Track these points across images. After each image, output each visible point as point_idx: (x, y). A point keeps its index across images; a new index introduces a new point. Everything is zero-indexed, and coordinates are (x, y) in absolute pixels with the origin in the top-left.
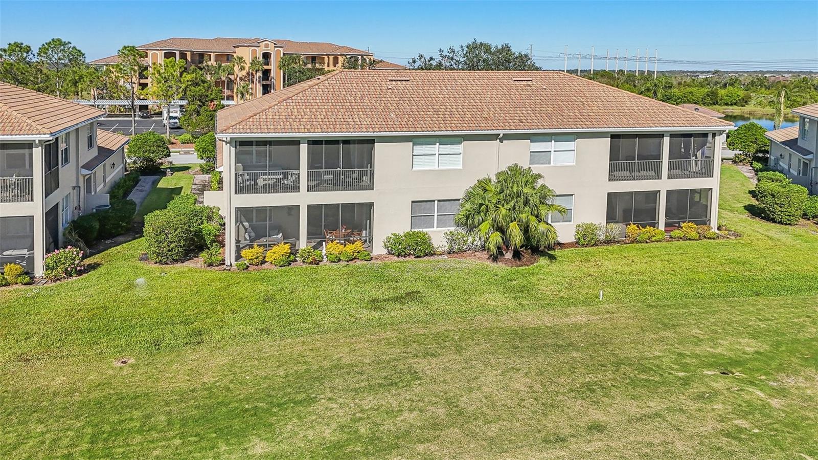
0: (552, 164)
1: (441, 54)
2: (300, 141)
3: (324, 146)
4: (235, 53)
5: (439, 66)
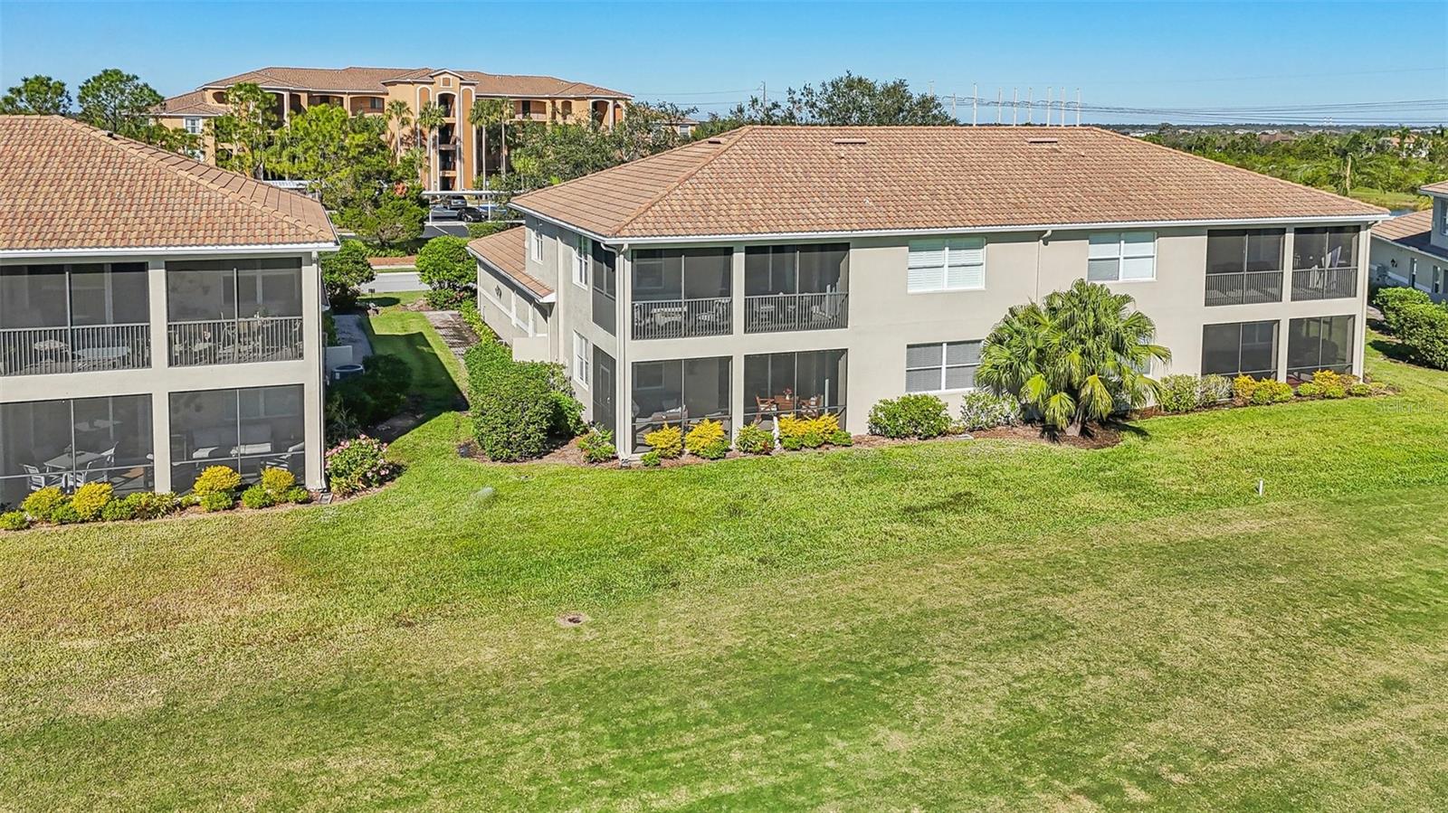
0: (1121, 280)
1: (792, 98)
3: (771, 255)
4: (387, 94)
5: (790, 119)
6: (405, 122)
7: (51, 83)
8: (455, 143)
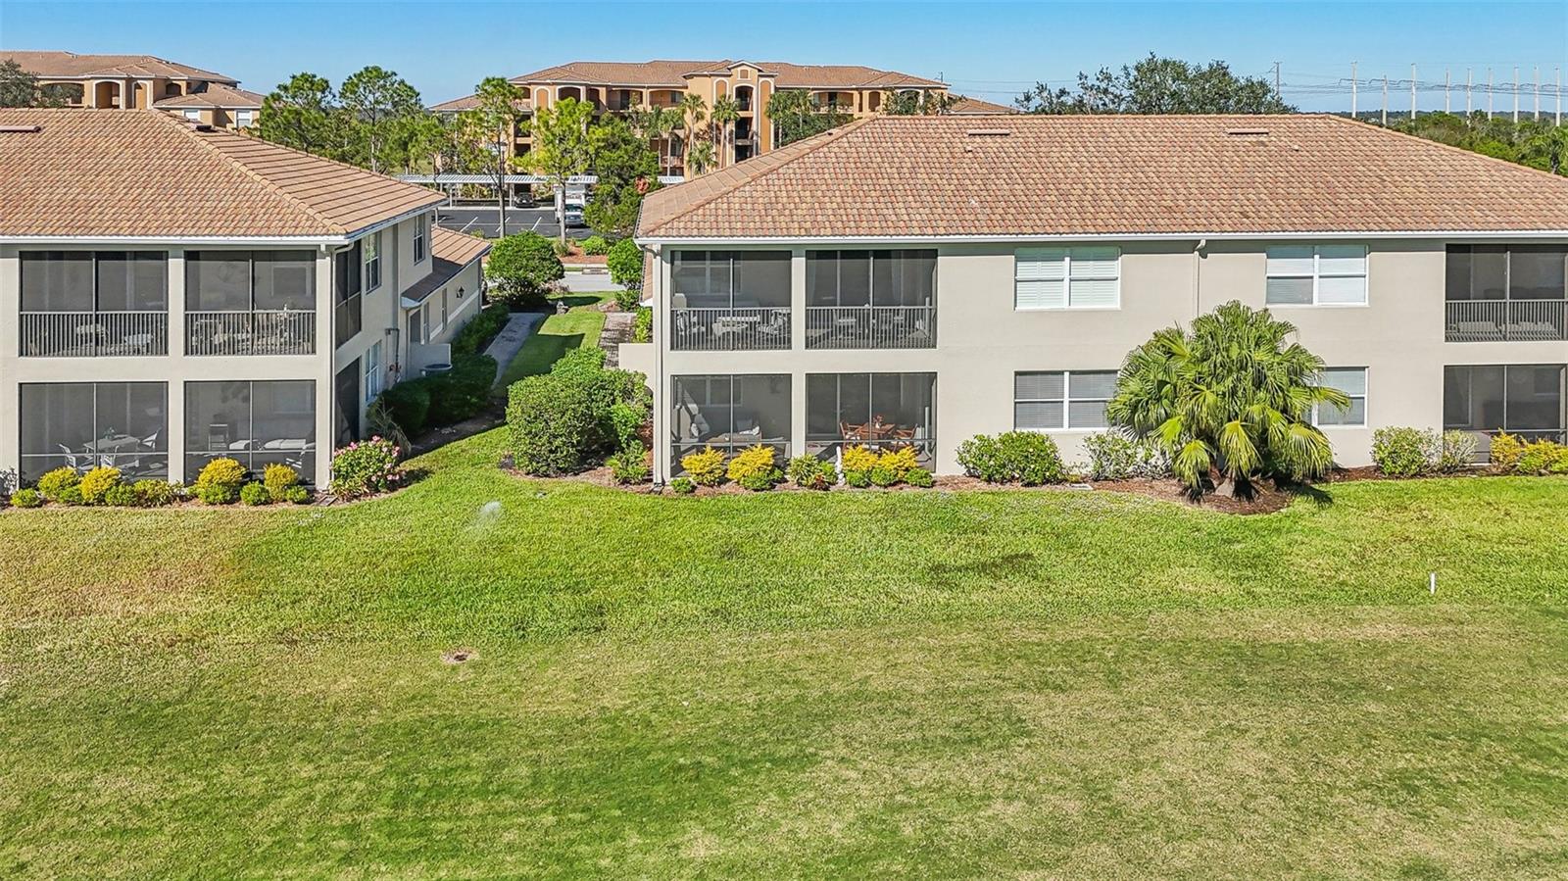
0: (1316, 303)
1: (1083, 84)
2: (791, 252)
3: (839, 261)
4: (687, 88)
5: (1080, 107)
6: (699, 117)
7: (316, 79)
8: (752, 138)
